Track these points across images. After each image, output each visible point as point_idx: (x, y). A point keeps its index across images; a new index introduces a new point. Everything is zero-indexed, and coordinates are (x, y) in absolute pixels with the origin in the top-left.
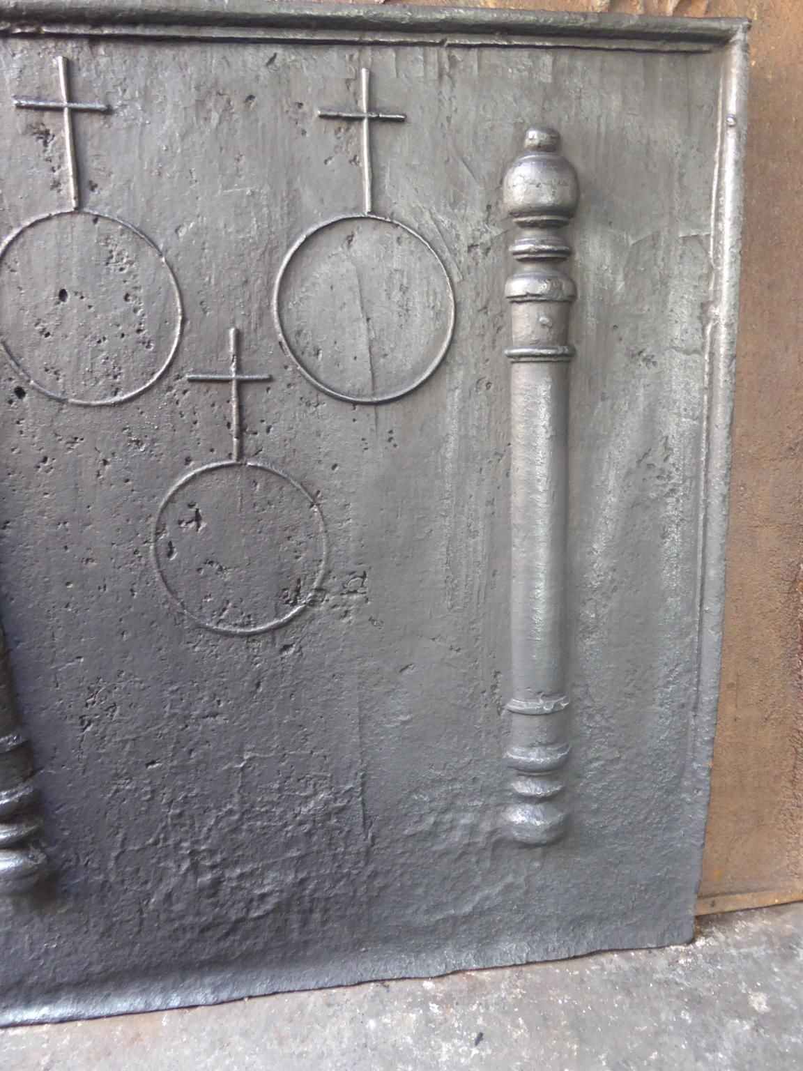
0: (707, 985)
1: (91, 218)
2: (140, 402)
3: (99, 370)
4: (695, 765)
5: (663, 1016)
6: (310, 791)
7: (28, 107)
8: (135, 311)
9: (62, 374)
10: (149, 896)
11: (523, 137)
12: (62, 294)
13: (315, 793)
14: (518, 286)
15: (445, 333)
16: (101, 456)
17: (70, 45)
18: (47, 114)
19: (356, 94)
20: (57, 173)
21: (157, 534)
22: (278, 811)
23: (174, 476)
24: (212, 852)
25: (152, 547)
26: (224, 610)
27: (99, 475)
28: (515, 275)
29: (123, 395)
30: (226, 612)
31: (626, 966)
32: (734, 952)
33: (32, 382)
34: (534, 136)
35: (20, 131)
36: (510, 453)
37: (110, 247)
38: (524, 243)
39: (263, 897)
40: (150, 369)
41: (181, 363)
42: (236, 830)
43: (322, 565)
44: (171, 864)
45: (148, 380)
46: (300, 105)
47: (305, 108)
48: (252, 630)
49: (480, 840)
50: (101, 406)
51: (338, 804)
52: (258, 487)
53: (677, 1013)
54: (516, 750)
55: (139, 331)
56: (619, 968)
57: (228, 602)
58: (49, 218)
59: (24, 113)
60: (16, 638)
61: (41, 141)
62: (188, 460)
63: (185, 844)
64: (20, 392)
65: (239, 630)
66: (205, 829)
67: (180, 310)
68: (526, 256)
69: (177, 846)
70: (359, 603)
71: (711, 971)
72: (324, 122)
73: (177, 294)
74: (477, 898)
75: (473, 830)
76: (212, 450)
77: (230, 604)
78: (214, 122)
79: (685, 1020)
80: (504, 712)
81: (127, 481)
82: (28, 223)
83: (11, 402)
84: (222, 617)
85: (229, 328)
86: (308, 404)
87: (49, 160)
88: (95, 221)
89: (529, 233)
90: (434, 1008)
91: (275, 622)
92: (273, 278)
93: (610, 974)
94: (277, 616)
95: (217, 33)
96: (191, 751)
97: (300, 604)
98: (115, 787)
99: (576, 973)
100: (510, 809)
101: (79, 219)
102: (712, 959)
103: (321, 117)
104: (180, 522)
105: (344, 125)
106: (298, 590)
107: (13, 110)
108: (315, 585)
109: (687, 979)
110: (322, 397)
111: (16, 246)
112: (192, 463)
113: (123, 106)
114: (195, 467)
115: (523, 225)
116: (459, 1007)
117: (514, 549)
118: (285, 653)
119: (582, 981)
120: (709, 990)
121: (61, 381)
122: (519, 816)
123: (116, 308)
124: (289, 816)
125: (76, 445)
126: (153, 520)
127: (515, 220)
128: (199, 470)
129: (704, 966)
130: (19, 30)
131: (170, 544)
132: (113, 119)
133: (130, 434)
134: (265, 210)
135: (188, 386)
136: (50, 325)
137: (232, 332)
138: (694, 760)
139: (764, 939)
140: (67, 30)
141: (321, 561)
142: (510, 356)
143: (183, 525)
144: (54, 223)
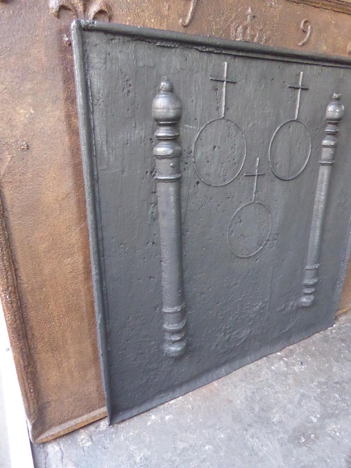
0: (343, 336)
1: (226, 120)
2: (231, 184)
3: (222, 174)
4: (341, 277)
5: (338, 346)
6: (257, 303)
7: (214, 80)
8: (234, 152)
9: (211, 176)
10: (211, 346)
11: (332, 95)
12: (215, 147)
13: (258, 303)
14: (325, 142)
15: (307, 157)
16: (218, 203)
17: (228, 58)
18: (219, 82)
19: (298, 80)
20: (218, 104)
21: (230, 228)
22: (248, 311)
23: (236, 209)
24: (230, 328)
25: (228, 233)
26: (243, 250)
27: (217, 210)
28: (325, 138)
29: (227, 182)
30: (244, 251)
31: (322, 336)
32: (343, 326)
33: (202, 179)
34: (335, 95)
35: (210, 89)
36: (316, 192)
37: (230, 131)
38: (328, 129)
39: (240, 339)
40: (235, 173)
41: (243, 170)
42: (237, 320)
43: (269, 232)
44: (219, 335)
45: (234, 176)
46: (284, 82)
47: (285, 84)
48: (250, 256)
49: (294, 308)
50: (221, 186)
51: (264, 306)
52: (257, 209)
53: (341, 345)
54: (307, 280)
55: (234, 159)
56: (320, 337)
57: (245, 247)
58: (215, 120)
59: (212, 82)
60: (186, 270)
61: (215, 92)
62: (241, 202)
63: (223, 328)
64: (198, 183)
65: (247, 256)
66: (229, 322)
67: (245, 153)
68: (330, 133)
69: (221, 328)
70: (277, 243)
71: (341, 332)
72: (289, 88)
73: (246, 147)
74: (290, 326)
75: (293, 306)
76: (247, 198)
77: (245, 248)
78: (263, 88)
79: (343, 346)
80: (304, 270)
81: (224, 211)
82: (209, 122)
83: (195, 186)
84: (243, 252)
85: (257, 158)
86: (272, 181)
87: (217, 99)
88: (227, 121)
89: (330, 126)
90: (285, 359)
91: (256, 252)
92: (270, 141)
93: (319, 339)
94: (256, 250)
95: (269, 57)
96: (228, 298)
97: (262, 246)
98: (207, 314)
99: (311, 341)
100: (302, 298)
101: (223, 121)
102: (340, 329)
103: (290, 87)
104: (236, 223)
105: (294, 89)
106: (262, 241)
107: (209, 81)
108: (267, 239)
109: (338, 335)
110: (277, 179)
111: (204, 131)
112: (241, 203)
113: (240, 81)
114: (242, 205)
115: (330, 123)
116: (291, 357)
117: (312, 221)
118: (257, 262)
119: (314, 342)
120: (344, 337)
121: (210, 178)
122: (304, 300)
123: (228, 152)
124: (251, 312)
125: (212, 200)
126: (229, 223)
127: (328, 121)
128: (244, 205)
129: (339, 331)
130: (216, 52)
131: (232, 231)
132: (237, 85)
133: (227, 195)
134: (271, 118)
135: (244, 178)
136: (209, 159)
137: (258, 159)
138: (341, 275)
139: (347, 321)
140: (230, 52)
141: (269, 231)
142: (321, 163)
143: (237, 224)
144: (216, 122)
